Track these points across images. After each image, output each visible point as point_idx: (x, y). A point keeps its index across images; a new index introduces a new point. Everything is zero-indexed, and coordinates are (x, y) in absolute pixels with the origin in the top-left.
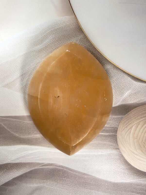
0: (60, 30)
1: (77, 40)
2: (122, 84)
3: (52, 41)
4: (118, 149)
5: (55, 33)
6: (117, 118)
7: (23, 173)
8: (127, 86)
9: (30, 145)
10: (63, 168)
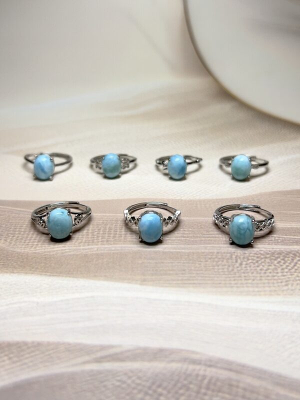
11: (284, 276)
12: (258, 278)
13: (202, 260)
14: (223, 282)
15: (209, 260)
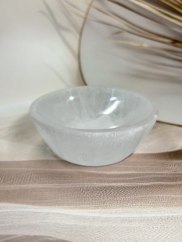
11: (104, 199)
12: (91, 200)
13: (65, 192)
14: (73, 203)
15: (69, 192)
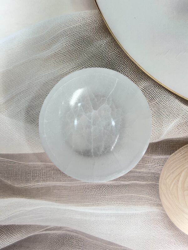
0: (77, 29)
1: (102, 45)
2: (167, 109)
3: (65, 46)
4: (161, 205)
5: (70, 34)
6: (159, 159)
7: (17, 241)
8: (174, 112)
9: (28, 198)
10: (77, 234)
